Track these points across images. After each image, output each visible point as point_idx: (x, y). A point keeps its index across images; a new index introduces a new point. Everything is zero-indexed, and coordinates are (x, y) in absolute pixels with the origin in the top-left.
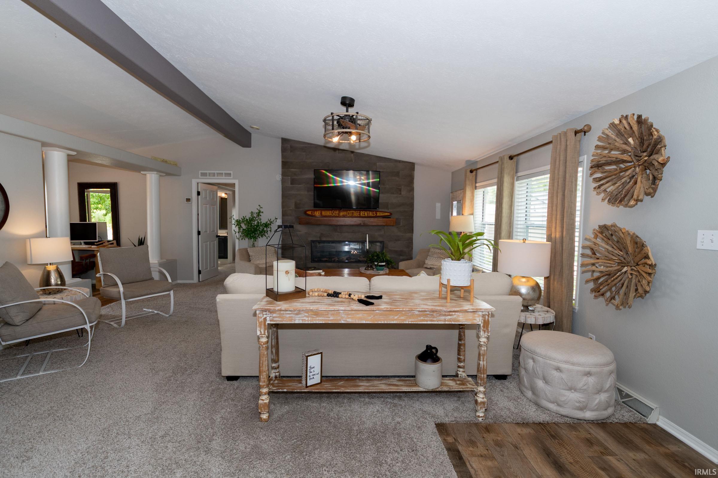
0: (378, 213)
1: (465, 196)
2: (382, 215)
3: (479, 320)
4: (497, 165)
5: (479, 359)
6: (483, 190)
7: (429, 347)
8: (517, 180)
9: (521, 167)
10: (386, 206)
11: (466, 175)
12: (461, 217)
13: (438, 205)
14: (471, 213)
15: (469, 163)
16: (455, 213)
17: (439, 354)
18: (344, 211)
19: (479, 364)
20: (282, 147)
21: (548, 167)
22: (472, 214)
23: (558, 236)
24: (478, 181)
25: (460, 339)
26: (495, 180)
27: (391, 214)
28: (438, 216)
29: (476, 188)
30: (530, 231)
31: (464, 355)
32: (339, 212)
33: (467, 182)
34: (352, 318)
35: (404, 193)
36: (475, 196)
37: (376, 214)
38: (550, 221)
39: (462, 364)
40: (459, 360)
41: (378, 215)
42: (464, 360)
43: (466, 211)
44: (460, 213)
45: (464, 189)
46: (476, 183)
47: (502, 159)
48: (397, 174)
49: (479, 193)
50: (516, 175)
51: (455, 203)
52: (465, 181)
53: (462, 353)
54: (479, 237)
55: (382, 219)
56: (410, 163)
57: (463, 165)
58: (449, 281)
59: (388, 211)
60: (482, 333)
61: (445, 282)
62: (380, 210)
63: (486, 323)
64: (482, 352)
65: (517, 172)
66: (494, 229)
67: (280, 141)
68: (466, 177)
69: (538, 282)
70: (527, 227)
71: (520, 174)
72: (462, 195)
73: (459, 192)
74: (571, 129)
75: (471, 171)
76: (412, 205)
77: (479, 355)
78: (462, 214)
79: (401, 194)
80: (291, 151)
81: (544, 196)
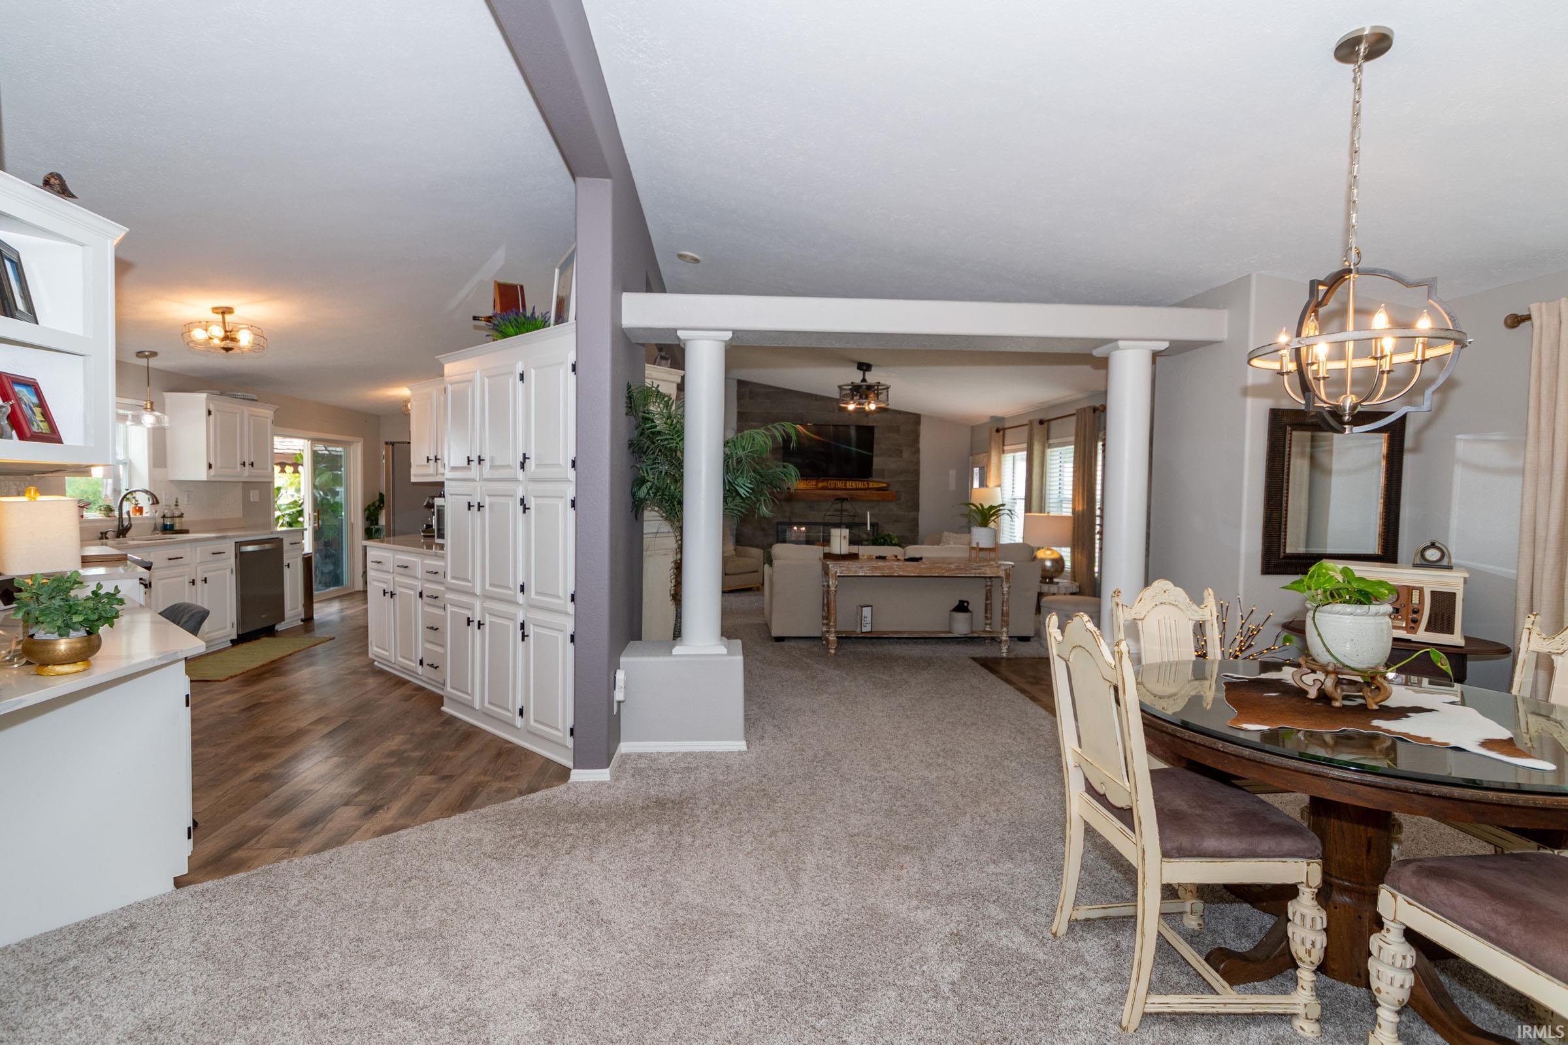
0: (871, 484)
1: (990, 463)
2: (875, 486)
3: (1002, 574)
4: (1026, 427)
5: (1003, 606)
6: (1012, 455)
7: (962, 602)
8: (1049, 447)
9: (1053, 432)
10: (882, 473)
11: (990, 435)
12: (984, 490)
13: (953, 473)
14: (998, 484)
15: (995, 419)
16: (976, 484)
17: (969, 608)
18: (823, 481)
19: (1003, 610)
20: (738, 392)
21: (1072, 439)
22: (999, 486)
23: (1080, 509)
24: (1006, 443)
25: (987, 599)
26: (1025, 445)
27: (889, 485)
28: (952, 486)
29: (1003, 452)
30: (1064, 505)
31: (991, 614)
32: (817, 483)
33: (993, 445)
34: (903, 571)
35: (906, 455)
36: (1003, 463)
37: (868, 484)
38: (1074, 495)
39: (988, 622)
40: (986, 618)
41: (871, 486)
42: (991, 618)
43: (991, 482)
44: (983, 484)
45: (988, 452)
46: (1004, 445)
47: (1031, 422)
48: (896, 430)
49: (1008, 458)
50: (1047, 442)
51: (976, 470)
52: (990, 443)
53: (989, 612)
54: (1001, 508)
55: (876, 492)
56: (915, 414)
57: (987, 420)
58: (978, 544)
59: (885, 481)
60: (1005, 583)
61: (974, 545)
62: (874, 479)
63: (1008, 576)
64: (1005, 599)
65: (1048, 438)
66: (1023, 504)
67: (736, 382)
68: (990, 439)
69: (1063, 554)
70: (1061, 501)
71: (1051, 441)
72: (985, 460)
73: (982, 455)
74: (1089, 407)
75: (998, 431)
76: (917, 473)
77: (1003, 602)
78: (987, 486)
79: (901, 457)
80: (750, 398)
81: (1069, 469)
